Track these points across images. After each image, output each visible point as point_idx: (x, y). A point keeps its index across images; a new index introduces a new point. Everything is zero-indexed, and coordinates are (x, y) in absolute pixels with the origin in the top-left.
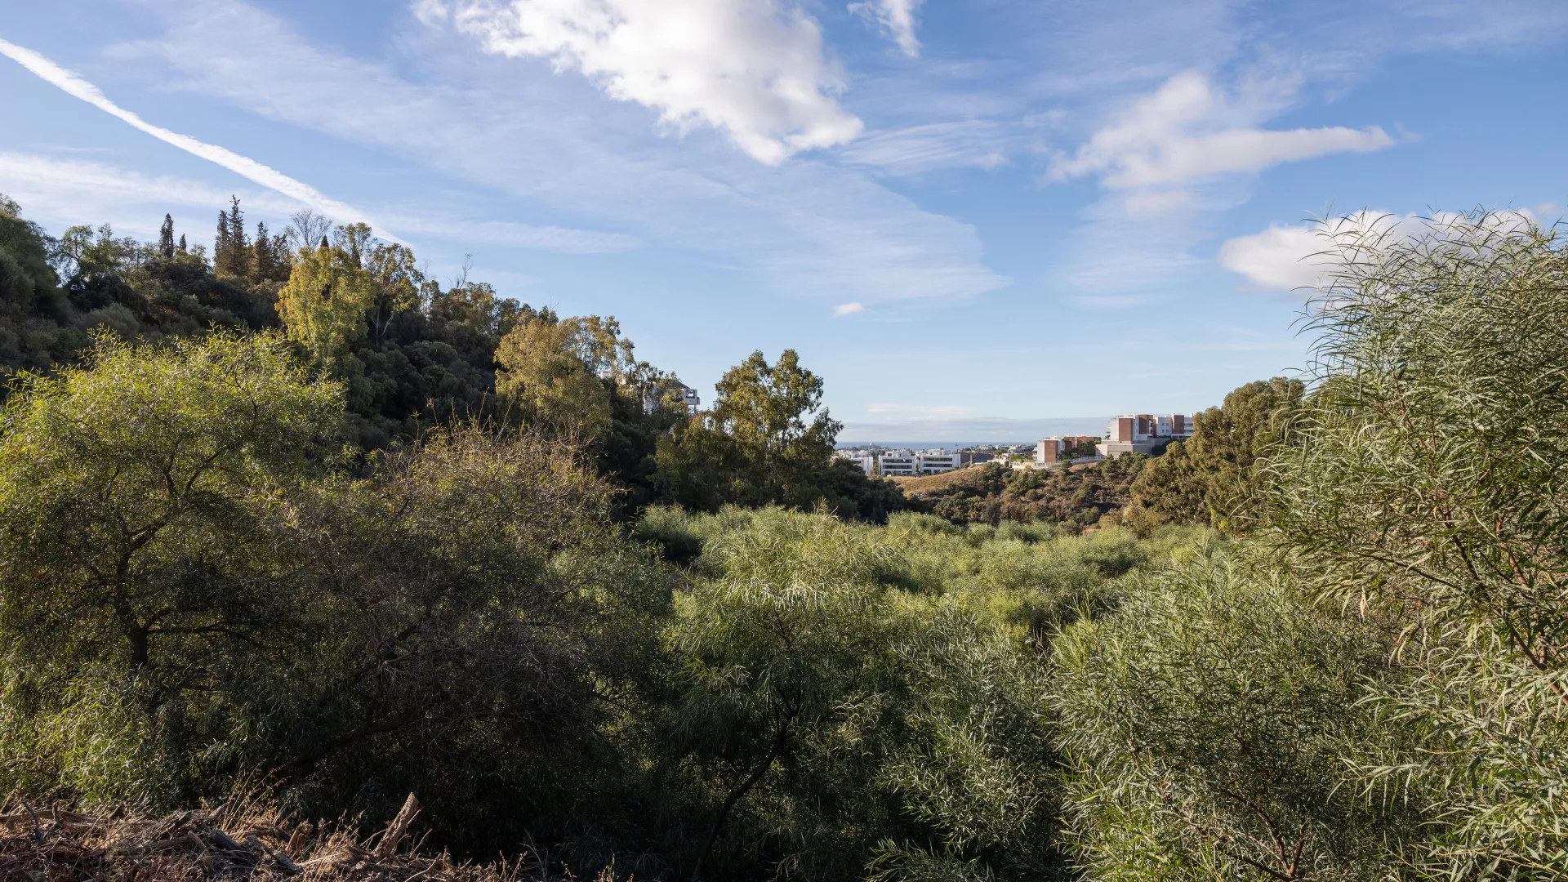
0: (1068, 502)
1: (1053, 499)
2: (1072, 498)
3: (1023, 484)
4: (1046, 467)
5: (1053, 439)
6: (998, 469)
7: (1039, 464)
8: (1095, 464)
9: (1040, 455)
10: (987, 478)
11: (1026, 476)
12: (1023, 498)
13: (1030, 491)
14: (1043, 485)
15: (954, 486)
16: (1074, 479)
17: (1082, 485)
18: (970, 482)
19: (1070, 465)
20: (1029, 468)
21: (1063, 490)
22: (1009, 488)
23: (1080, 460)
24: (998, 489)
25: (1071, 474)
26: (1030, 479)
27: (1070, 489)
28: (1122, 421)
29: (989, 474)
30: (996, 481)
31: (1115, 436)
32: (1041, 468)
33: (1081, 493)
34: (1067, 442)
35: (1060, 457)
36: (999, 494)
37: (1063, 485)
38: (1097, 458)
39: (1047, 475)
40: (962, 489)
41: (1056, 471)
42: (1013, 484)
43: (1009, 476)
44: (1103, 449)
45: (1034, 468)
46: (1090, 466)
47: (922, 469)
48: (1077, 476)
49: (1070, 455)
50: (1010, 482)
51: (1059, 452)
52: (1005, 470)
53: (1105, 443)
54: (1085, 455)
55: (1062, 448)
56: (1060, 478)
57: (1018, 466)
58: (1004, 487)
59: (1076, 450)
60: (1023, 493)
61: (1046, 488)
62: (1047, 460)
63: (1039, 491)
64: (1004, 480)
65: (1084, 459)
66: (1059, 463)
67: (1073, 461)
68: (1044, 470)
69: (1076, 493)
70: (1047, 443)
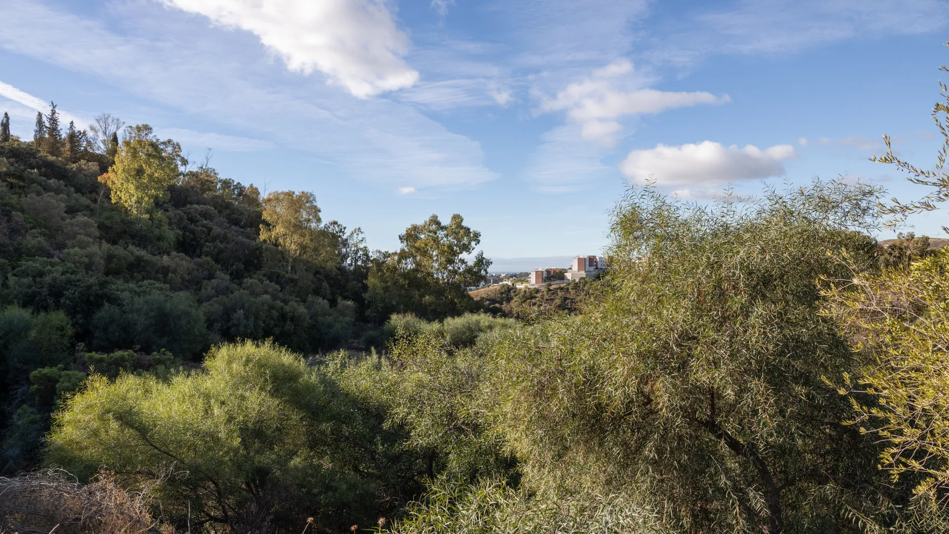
0: (551, 307)
1: (541, 305)
2: (553, 305)
3: (523, 296)
4: (536, 286)
5: (540, 270)
6: (508, 288)
7: (532, 285)
8: (565, 284)
9: (533, 279)
10: (502, 293)
11: (525, 292)
12: (524, 306)
13: (528, 301)
14: (536, 297)
15: (483, 298)
16: (553, 294)
17: (558, 297)
18: (492, 296)
19: (550, 285)
20: (526, 287)
21: (547, 300)
22: (516, 299)
23: (556, 282)
24: (509, 300)
25: (551, 290)
26: (528, 294)
27: (551, 299)
28: (579, 259)
29: (503, 291)
30: (507, 295)
31: (575, 268)
32: (533, 287)
33: (558, 301)
34: (548, 271)
35: (544, 281)
36: (509, 302)
37: (547, 297)
38: (565, 281)
39: (537, 291)
40: (488, 300)
41: (543, 289)
42: (517, 297)
43: (515, 292)
44: (569, 276)
45: (530, 287)
46: (562, 286)
48: (555, 292)
49: (550, 279)
50: (516, 295)
51: (544, 278)
52: (512, 289)
53: (570, 272)
54: (559, 279)
55: (545, 275)
56: (545, 293)
57: (519, 286)
58: (512, 299)
59: (553, 276)
60: (525, 301)
61: (537, 299)
62: (537, 282)
63: (533, 301)
64: (512, 294)
65: (558, 282)
66: (544, 284)
67: (552, 283)
68: (536, 288)
69: (555, 302)
70: (537, 272)
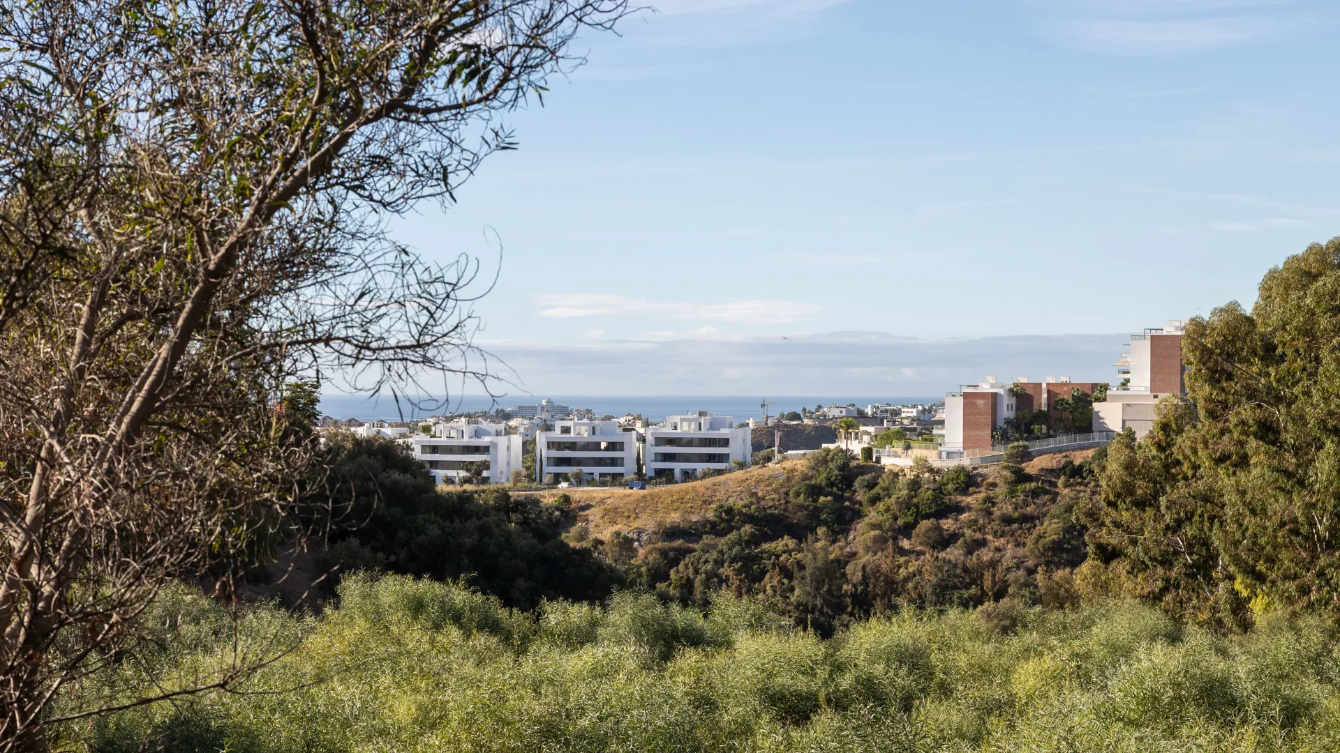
0: (1021, 552)
1: (983, 543)
2: (1030, 541)
3: (907, 504)
4: (966, 462)
5: (985, 388)
6: (843, 467)
7: (950, 455)
8: (1090, 453)
9: (953, 433)
10: (815, 491)
11: (915, 484)
12: (906, 544)
13: (925, 524)
14: (959, 509)
15: (730, 511)
16: (1035, 494)
17: (1054, 509)
18: (771, 499)
19: (1026, 456)
20: (922, 464)
21: (1007, 520)
22: (873, 515)
23: (1052, 443)
24: (843, 520)
25: (1029, 478)
26: (926, 494)
27: (1026, 519)
28: (1160, 344)
29: (821, 479)
30: (839, 499)
31: (1141, 381)
32: (952, 464)
33: (1051, 528)
34: (1022, 396)
35: (1001, 435)
36: (846, 532)
37: (1008, 508)
38: (1096, 437)
39: (968, 481)
40: (749, 519)
41: (992, 472)
42: (881, 506)
43: (871, 485)
44: (1110, 414)
45: (936, 463)
46: (1078, 458)
47: (649, 468)
48: (1044, 486)
49: (1030, 432)
50: (874, 500)
51: (1001, 423)
52: (862, 470)
53: (1116, 398)
54: (1067, 431)
55: (1006, 411)
56: (1002, 490)
57: (895, 460)
58: (858, 515)
59: (1041, 417)
60: (907, 530)
61: (964, 516)
62: (968, 442)
63: (948, 524)
64: (859, 497)
65: (1062, 440)
66: (1001, 451)
67: (1035, 446)
68: (960, 470)
69: (1039, 529)
70: (970, 399)
